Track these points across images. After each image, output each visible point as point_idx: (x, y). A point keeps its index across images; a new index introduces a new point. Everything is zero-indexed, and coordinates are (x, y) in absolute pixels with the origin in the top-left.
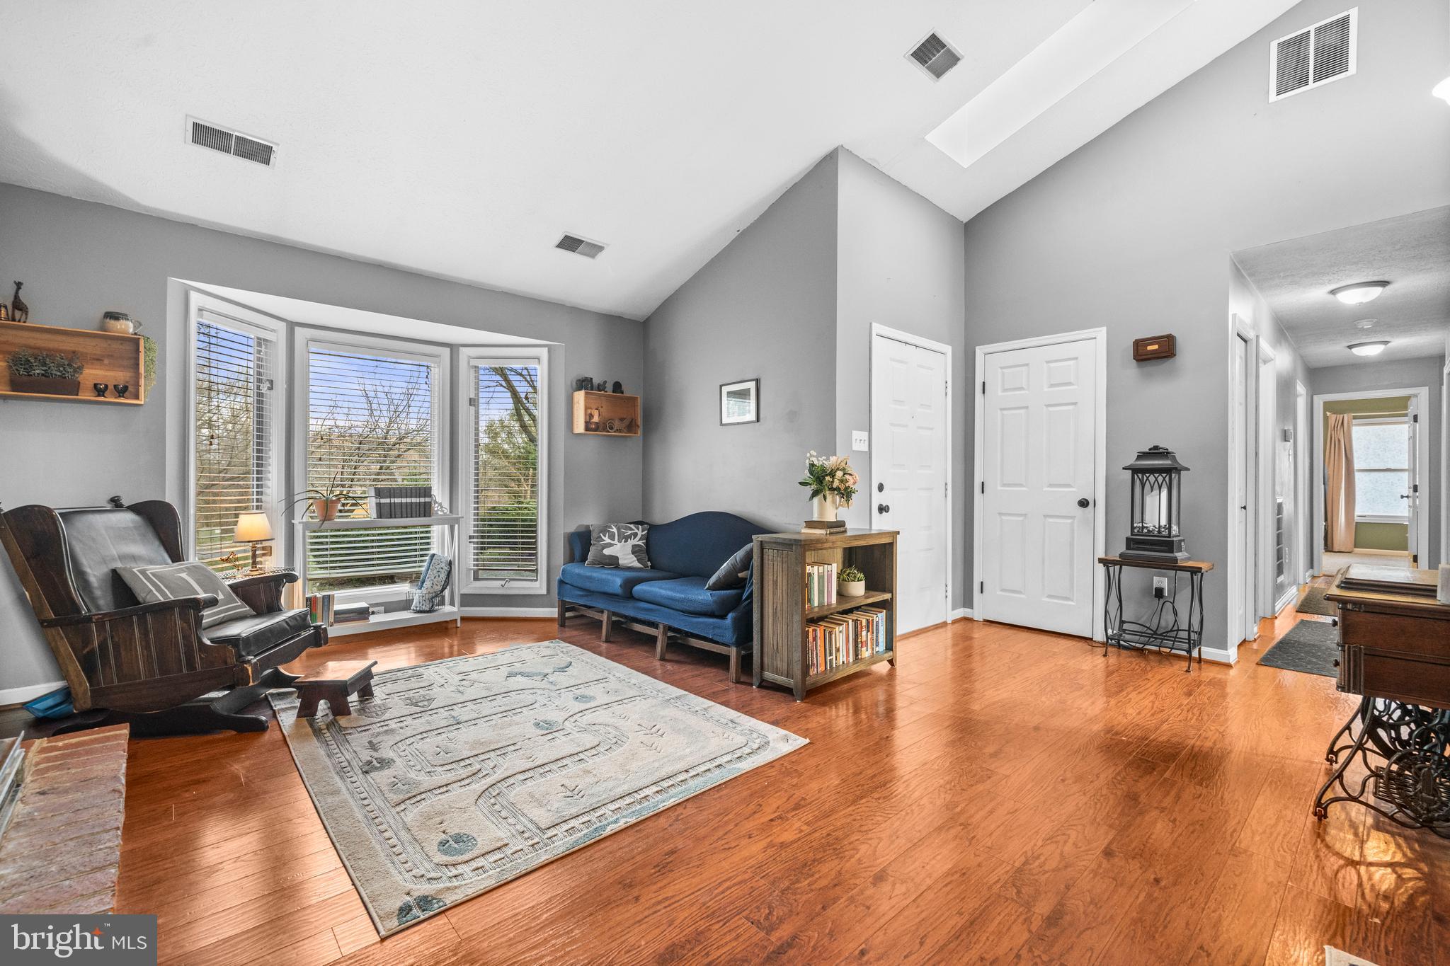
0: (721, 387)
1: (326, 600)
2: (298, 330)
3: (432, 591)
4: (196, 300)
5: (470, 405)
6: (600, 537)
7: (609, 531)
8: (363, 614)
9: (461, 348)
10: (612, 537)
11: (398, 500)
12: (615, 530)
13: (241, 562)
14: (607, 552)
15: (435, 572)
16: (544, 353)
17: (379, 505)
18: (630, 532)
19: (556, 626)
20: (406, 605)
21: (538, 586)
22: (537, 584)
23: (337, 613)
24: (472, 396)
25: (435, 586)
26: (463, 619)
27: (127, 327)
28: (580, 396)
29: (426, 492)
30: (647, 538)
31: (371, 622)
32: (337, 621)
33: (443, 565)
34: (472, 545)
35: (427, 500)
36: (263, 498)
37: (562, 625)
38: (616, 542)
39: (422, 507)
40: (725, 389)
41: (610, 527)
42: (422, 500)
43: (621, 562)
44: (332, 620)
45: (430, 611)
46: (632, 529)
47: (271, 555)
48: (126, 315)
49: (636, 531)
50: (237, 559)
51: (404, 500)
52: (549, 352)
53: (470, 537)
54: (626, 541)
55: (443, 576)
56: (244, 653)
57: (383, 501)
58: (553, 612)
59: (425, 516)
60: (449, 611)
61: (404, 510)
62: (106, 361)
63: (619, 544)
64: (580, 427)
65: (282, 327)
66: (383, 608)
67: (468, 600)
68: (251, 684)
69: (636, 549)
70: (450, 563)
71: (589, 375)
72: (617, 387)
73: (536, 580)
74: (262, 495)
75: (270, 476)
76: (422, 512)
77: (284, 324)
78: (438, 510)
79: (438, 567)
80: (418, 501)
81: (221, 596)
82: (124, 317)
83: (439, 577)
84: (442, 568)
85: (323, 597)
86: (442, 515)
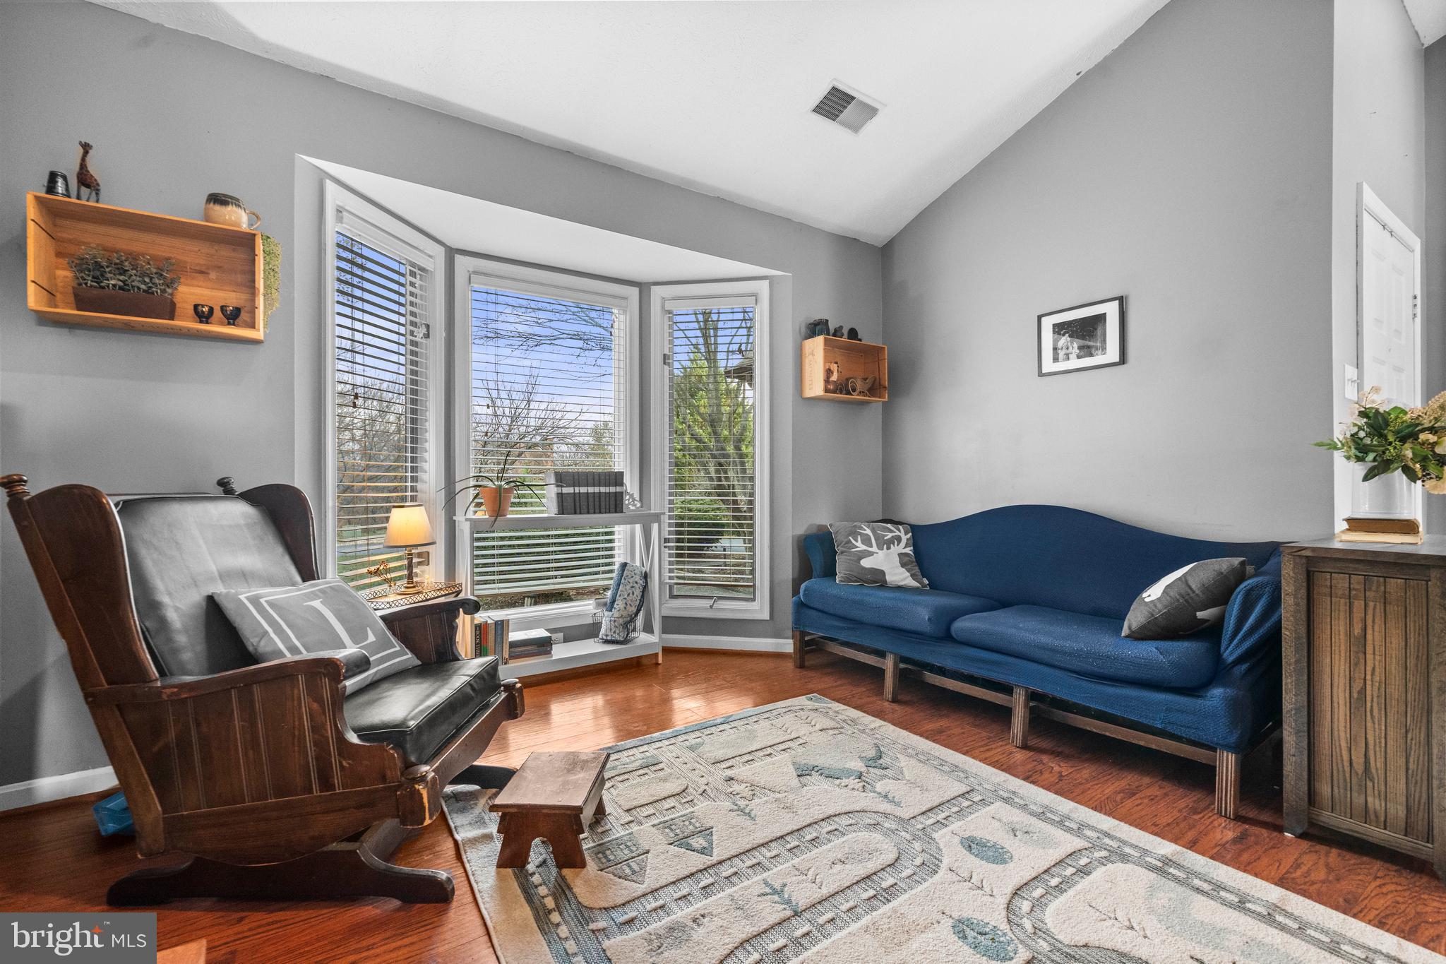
0: (1040, 318)
1: (499, 627)
2: (459, 259)
3: (625, 613)
4: (334, 194)
5: (665, 363)
6: (850, 541)
7: (860, 534)
8: (543, 646)
9: (653, 287)
10: (867, 541)
11: (583, 490)
12: (868, 532)
13: (393, 575)
14: (866, 563)
15: (628, 587)
16: (763, 288)
17: (560, 496)
18: (890, 535)
19: (789, 665)
20: (590, 631)
21: (759, 609)
22: (754, 606)
23: (513, 645)
24: (666, 352)
25: (628, 607)
26: (667, 651)
27: (238, 219)
28: (816, 346)
29: (617, 479)
30: (915, 543)
31: (553, 658)
32: (512, 657)
33: (637, 578)
34: (667, 551)
35: (619, 489)
36: (419, 486)
37: (801, 666)
38: (874, 549)
39: (613, 499)
40: (1048, 323)
41: (861, 528)
42: (612, 489)
43: (889, 578)
44: (506, 655)
45: (625, 642)
46: (891, 531)
47: (428, 564)
48: (237, 200)
49: (898, 533)
50: (388, 571)
51: (591, 490)
52: (771, 286)
53: (666, 540)
54: (889, 548)
55: (638, 592)
56: (413, 759)
57: (566, 490)
58: (788, 646)
59: (616, 512)
60: (647, 641)
61: (591, 504)
62: (213, 275)
63: (880, 552)
64: (815, 386)
65: (439, 252)
66: (561, 635)
67: (673, 624)
68: (427, 822)
69: (904, 561)
70: (646, 576)
71: (823, 317)
72: (853, 334)
73: (754, 600)
74: (417, 482)
75: (426, 455)
76: (612, 506)
77: (441, 248)
78: (629, 504)
79: (631, 580)
80: (608, 491)
81: (371, 638)
82: (235, 201)
83: (633, 594)
84: (636, 583)
85: (496, 623)
86: (633, 511)
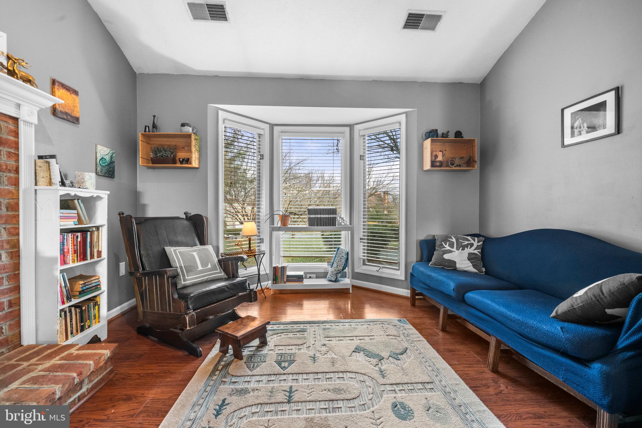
1: (283, 269)
2: (275, 128)
3: (337, 269)
4: (222, 115)
5: (361, 159)
6: (442, 245)
7: (449, 241)
8: (299, 279)
9: (355, 126)
10: (452, 245)
11: (319, 216)
12: (454, 240)
13: (244, 246)
14: (446, 256)
15: (339, 258)
16: (403, 118)
17: (310, 219)
18: (467, 242)
20: (323, 275)
21: (400, 274)
22: (398, 273)
23: (288, 276)
24: (362, 154)
25: (338, 267)
26: (353, 286)
27: (189, 130)
28: (428, 143)
29: (334, 211)
31: (305, 284)
32: (288, 281)
33: (343, 255)
34: (362, 244)
35: (334, 216)
37: (413, 305)
38: (455, 249)
39: (332, 220)
41: (451, 238)
42: (332, 216)
43: (458, 266)
44: (285, 280)
45: (336, 281)
46: (468, 240)
47: (263, 243)
48: (187, 124)
49: (472, 242)
50: (242, 245)
51: (322, 216)
52: (407, 117)
53: (361, 239)
54: (463, 249)
55: (343, 261)
57: (312, 216)
58: (405, 292)
59: (333, 226)
60: (346, 282)
61: (322, 222)
62: (186, 149)
63: (457, 251)
64: (427, 165)
65: (267, 127)
66: (314, 275)
67: (356, 276)
68: (188, 328)
69: (471, 257)
70: (348, 254)
71: (434, 128)
72: (458, 134)
73: (399, 270)
76: (332, 223)
77: (268, 125)
78: (342, 222)
79: (340, 255)
80: (329, 217)
81: (209, 266)
82: (188, 125)
83: (341, 261)
84: (343, 257)
85: (282, 267)
86: (343, 225)
